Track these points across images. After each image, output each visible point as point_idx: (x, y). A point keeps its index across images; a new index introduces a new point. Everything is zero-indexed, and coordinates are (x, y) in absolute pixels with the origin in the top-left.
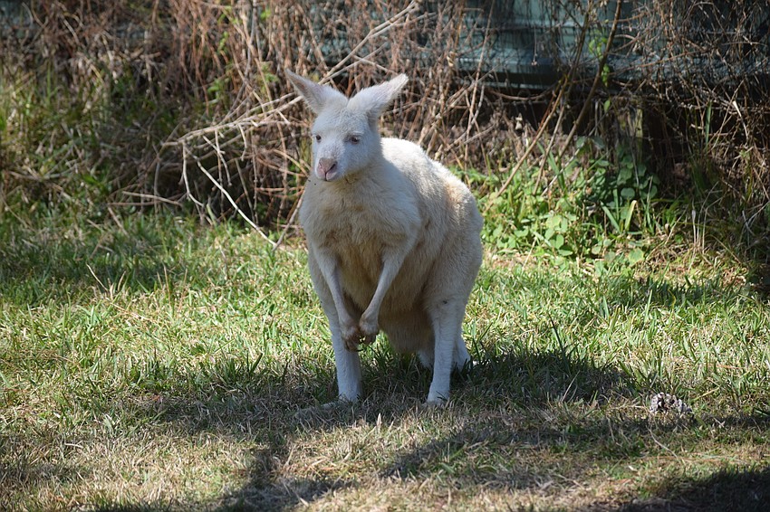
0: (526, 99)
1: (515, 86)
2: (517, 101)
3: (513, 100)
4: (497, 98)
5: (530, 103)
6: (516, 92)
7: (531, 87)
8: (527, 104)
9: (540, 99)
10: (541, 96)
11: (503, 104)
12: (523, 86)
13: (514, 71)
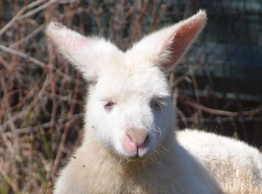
0: (235, 114)
1: (219, 95)
2: (222, 116)
3: (216, 116)
4: (193, 110)
5: (241, 120)
6: (221, 104)
7: (242, 97)
8: (237, 122)
9: (256, 115)
10: (257, 110)
11: (202, 120)
12: (230, 96)
13: (219, 74)
